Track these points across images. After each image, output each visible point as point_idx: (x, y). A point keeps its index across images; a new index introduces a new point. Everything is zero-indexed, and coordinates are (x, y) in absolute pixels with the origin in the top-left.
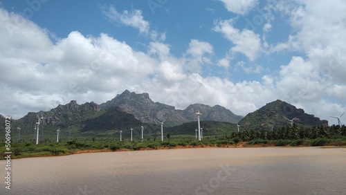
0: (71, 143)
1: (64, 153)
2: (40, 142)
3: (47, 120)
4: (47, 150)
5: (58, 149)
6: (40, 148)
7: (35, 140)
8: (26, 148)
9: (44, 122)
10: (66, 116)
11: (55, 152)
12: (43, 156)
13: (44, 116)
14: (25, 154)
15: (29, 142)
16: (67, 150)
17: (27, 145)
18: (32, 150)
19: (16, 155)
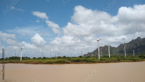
0: (141, 56)
1: (138, 61)
2: (127, 56)
3: (128, 47)
4: (130, 59)
5: (135, 59)
6: (127, 58)
7: (124, 55)
8: (122, 58)
9: (127, 47)
10: (136, 44)
11: (134, 60)
12: (129, 61)
13: (126, 45)
14: (122, 60)
15: (122, 56)
16: (139, 59)
17: (122, 57)
18: (124, 59)
19: (118, 61)
